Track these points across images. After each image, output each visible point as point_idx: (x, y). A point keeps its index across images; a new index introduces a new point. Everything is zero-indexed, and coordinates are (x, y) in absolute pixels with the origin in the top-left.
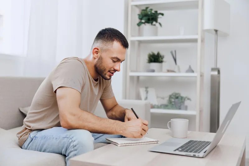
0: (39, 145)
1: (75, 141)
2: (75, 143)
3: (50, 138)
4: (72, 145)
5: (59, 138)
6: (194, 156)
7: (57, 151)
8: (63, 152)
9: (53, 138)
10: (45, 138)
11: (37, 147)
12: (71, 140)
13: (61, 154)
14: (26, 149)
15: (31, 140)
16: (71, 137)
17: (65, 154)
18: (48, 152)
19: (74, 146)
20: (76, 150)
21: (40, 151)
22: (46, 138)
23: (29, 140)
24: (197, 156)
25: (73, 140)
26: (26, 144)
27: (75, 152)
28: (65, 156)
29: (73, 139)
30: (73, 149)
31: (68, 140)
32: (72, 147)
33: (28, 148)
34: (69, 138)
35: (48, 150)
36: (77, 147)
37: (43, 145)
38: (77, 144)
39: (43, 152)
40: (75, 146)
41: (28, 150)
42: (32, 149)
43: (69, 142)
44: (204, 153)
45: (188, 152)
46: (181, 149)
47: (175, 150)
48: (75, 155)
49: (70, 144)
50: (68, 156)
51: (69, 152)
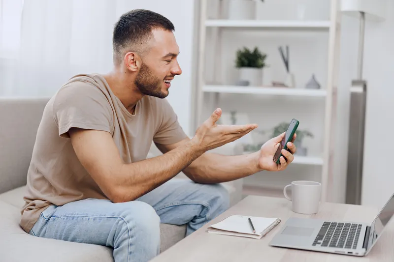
0: (63, 230)
1: (128, 222)
2: (129, 225)
3: (82, 219)
4: (124, 228)
5: (100, 219)
6: (350, 254)
7: (97, 240)
8: (109, 242)
9: (89, 219)
10: (73, 219)
11: (59, 233)
12: (121, 222)
13: (104, 245)
15: (45, 221)
16: (121, 216)
17: (111, 244)
18: (81, 242)
19: (128, 230)
20: (132, 237)
22: (75, 219)
23: (41, 221)
24: (354, 254)
25: (126, 221)
27: (131, 240)
29: (125, 219)
30: (126, 236)
31: (117, 221)
32: (125, 232)
34: (119, 219)
36: (133, 231)
37: (70, 230)
38: (134, 227)
39: (72, 241)
40: (131, 230)
43: (119, 224)
44: (363, 247)
45: (337, 247)
46: (321, 242)
47: (314, 244)
48: (131, 245)
49: (121, 227)
50: (117, 247)
51: (119, 240)
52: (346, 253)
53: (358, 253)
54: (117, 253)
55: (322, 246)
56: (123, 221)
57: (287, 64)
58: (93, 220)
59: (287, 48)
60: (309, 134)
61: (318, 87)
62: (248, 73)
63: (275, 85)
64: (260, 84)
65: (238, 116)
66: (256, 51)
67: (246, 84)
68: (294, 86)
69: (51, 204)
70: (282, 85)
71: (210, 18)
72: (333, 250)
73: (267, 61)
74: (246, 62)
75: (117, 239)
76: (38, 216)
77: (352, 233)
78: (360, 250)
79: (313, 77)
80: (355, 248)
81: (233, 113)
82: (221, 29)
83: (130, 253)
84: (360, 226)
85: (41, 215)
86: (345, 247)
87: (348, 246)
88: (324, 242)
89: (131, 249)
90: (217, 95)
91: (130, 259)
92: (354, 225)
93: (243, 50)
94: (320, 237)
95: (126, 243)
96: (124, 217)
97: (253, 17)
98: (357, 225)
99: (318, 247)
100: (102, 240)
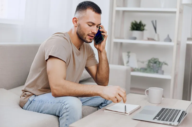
1: (66, 104)
2: (67, 106)
3: (46, 102)
4: (64, 107)
5: (54, 103)
6: (170, 125)
7: (52, 113)
8: (57, 114)
9: (49, 102)
10: (42, 102)
11: (35, 108)
12: (63, 104)
13: (55, 115)
14: (26, 109)
15: (30, 103)
16: (63, 102)
17: (58, 115)
18: (44, 113)
19: (66, 109)
20: (68, 112)
21: (38, 112)
22: (43, 102)
23: (28, 103)
24: (172, 125)
26: (26, 106)
27: (67, 113)
28: (58, 117)
29: (65, 103)
30: (65, 111)
31: (61, 104)
32: (65, 109)
33: (28, 109)
34: (62, 103)
35: (44, 112)
36: (68, 109)
37: (40, 107)
38: (69, 107)
39: (40, 113)
40: (67, 108)
41: (28, 110)
42: (31, 110)
43: (62, 105)
44: (178, 121)
45: (165, 121)
46: (158, 118)
47: (154, 119)
48: (67, 115)
49: (63, 107)
50: (61, 116)
51: (62, 113)
52: (169, 124)
53: (174, 124)
54: (61, 119)
55: (158, 120)
56: (64, 104)
57: (155, 29)
58: (50, 103)
59: (156, 21)
60: (166, 64)
61: (170, 41)
62: (136, 33)
63: (149, 39)
64: (142, 39)
65: (130, 54)
66: (140, 22)
67: (135, 38)
68: (159, 40)
69: (33, 94)
70: (153, 40)
71: (118, 6)
72: (162, 122)
73: (146, 28)
74: (135, 28)
75: (61, 112)
76: (27, 100)
77: (175, 114)
78: (176, 123)
79: (168, 36)
80: (173, 121)
81: (129, 53)
82: (124, 12)
83: (67, 119)
84: (180, 111)
85: (29, 99)
86: (169, 121)
87: (171, 121)
88: (159, 118)
89: (68, 117)
90: (121, 43)
91: (67, 122)
92: (177, 110)
93: (134, 22)
94: (158, 115)
95: (65, 114)
96: (65, 102)
97: (139, 6)
98: (178, 110)
99: (156, 121)
100: (54, 112)
